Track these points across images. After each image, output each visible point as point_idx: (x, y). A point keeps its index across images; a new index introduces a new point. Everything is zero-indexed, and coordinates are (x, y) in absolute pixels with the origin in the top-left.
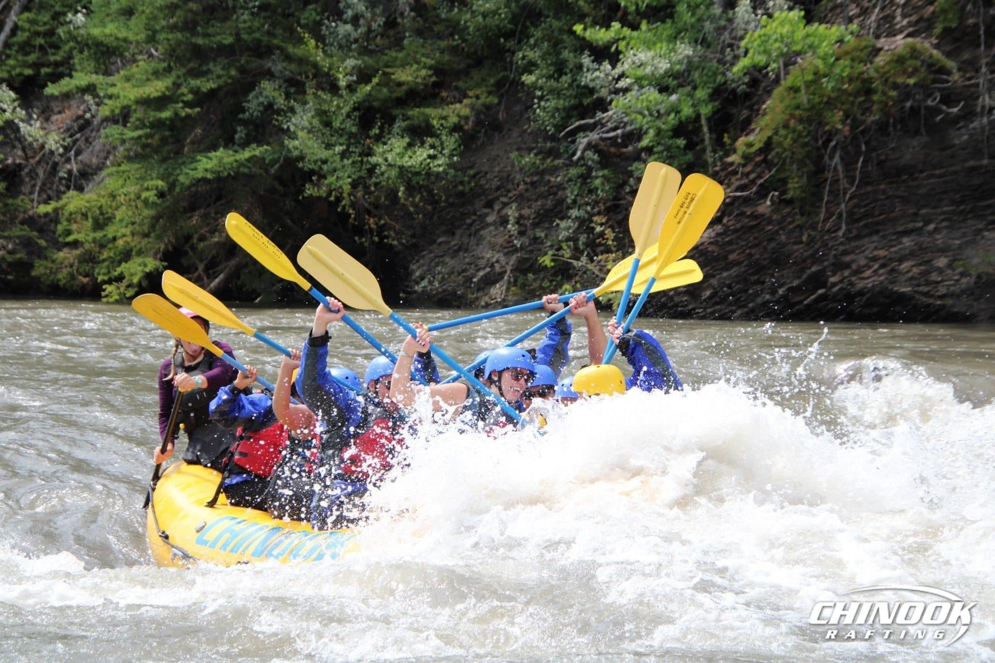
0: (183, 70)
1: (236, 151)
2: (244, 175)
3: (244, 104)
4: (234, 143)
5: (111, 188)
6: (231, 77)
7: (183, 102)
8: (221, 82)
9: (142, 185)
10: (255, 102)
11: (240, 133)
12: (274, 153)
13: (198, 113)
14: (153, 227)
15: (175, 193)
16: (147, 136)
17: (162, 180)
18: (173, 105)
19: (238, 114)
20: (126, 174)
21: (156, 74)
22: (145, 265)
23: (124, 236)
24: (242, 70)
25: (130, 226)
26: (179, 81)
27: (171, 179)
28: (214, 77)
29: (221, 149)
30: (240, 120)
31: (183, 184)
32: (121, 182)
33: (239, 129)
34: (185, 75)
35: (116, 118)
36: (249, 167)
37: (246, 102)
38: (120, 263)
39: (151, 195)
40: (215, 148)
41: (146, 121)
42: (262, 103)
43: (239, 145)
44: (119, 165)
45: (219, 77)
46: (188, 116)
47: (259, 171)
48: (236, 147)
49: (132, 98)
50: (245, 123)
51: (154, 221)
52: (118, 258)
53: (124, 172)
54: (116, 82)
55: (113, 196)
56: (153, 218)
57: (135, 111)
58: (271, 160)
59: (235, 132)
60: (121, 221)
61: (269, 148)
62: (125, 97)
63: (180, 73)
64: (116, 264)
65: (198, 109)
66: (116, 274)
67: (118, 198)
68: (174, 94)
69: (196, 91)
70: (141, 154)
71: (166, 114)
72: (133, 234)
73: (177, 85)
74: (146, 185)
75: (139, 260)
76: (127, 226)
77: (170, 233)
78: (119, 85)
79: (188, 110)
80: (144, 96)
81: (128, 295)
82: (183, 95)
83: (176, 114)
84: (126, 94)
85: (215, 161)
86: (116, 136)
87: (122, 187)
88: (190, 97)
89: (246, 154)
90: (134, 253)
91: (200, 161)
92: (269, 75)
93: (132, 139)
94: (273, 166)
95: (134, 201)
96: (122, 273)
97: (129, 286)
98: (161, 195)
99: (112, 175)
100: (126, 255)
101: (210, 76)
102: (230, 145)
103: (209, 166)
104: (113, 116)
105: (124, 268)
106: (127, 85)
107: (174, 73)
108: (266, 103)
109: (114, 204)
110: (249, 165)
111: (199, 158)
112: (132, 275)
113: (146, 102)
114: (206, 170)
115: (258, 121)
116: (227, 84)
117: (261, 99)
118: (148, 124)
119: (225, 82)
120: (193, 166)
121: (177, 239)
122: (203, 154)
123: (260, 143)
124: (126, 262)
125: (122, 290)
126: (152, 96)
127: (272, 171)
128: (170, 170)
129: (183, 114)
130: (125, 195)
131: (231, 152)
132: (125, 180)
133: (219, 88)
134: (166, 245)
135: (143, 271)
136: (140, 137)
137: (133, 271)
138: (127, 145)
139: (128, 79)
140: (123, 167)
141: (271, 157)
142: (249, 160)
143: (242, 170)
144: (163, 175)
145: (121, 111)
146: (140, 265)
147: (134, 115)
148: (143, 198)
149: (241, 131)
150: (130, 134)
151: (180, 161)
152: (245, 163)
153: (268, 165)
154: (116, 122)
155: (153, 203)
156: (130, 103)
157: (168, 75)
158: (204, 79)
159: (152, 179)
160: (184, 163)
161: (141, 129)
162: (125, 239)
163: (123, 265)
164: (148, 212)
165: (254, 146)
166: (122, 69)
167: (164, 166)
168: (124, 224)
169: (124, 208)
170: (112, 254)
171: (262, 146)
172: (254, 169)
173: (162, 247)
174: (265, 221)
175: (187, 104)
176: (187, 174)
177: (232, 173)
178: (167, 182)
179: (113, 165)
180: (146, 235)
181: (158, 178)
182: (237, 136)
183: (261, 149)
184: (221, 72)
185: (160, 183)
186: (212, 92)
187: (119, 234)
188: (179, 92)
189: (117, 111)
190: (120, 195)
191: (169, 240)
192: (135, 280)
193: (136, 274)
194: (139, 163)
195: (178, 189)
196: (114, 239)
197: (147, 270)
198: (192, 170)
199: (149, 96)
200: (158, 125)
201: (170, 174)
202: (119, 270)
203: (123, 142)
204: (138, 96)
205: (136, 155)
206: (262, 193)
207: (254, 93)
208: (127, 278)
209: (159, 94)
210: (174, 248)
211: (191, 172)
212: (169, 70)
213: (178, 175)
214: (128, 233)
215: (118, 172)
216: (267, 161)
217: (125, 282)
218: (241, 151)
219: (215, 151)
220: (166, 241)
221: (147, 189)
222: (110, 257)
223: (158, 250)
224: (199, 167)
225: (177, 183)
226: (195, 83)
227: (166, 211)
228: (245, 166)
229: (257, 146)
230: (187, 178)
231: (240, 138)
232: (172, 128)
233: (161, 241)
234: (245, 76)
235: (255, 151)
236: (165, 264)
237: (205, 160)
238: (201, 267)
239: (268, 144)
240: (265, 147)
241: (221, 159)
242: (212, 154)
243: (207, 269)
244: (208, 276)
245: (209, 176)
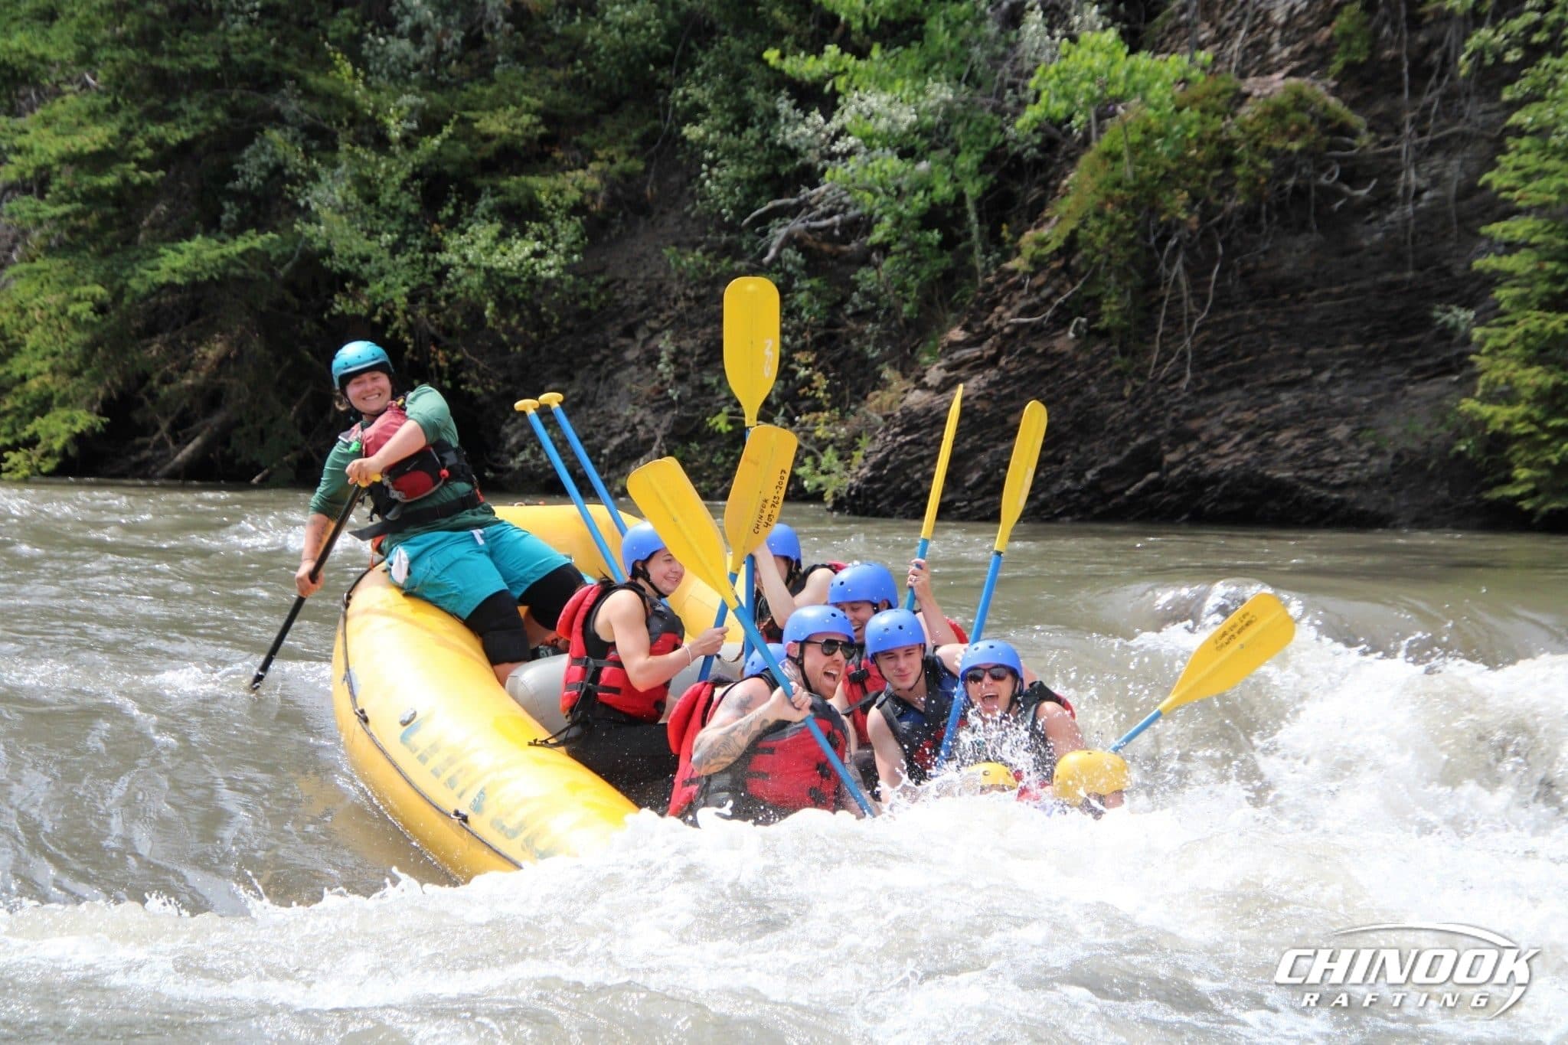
0: (137, 110)
1: (223, 241)
2: (236, 279)
3: (236, 166)
4: (219, 229)
5: (19, 296)
6: (215, 122)
7: (137, 160)
8: (199, 129)
9: (69, 294)
10: (253, 162)
11: (230, 212)
12: (284, 243)
13: (162, 178)
14: (86, 360)
15: (123, 307)
16: (79, 214)
17: (103, 286)
18: (121, 166)
19: (226, 181)
20: (44, 274)
21: (94, 115)
22: (74, 422)
23: (40, 373)
24: (234, 111)
25: (49, 358)
26: (131, 127)
27: (117, 285)
28: (188, 121)
29: (199, 237)
30: (230, 191)
31: (135, 292)
32: (34, 287)
33: (227, 205)
34: (140, 117)
35: (28, 185)
36: (244, 267)
37: (239, 162)
38: (32, 418)
39: (83, 310)
40: (188, 235)
41: (76, 190)
42: (266, 165)
43: (228, 232)
44: (33, 260)
45: (196, 121)
46: (145, 184)
47: (260, 274)
48: (223, 235)
49: (54, 152)
51: (88, 351)
52: (29, 410)
53: (39, 272)
54: (28, 128)
55: (22, 310)
56: (86, 346)
57: (59, 173)
58: (279, 256)
59: (222, 210)
60: (35, 349)
61: (276, 236)
62: (42, 150)
63: (132, 114)
64: (25, 419)
65: (161, 173)
66: (25, 434)
67: (30, 313)
68: (122, 147)
69: (157, 144)
70: (68, 244)
71: (108, 180)
72: (53, 370)
73: (127, 134)
74: (75, 292)
75: (64, 413)
76: (43, 359)
77: (114, 370)
78: (33, 131)
79: (146, 174)
80: (74, 150)
81: (44, 469)
82: (137, 149)
83: (126, 180)
84: (44, 145)
85: (188, 257)
86: (28, 214)
87: (37, 296)
88: (148, 153)
89: (239, 246)
90: (55, 402)
91: (164, 255)
92: (278, 119)
93: (53, 218)
94: (281, 265)
95: (56, 318)
96: (35, 433)
97: (45, 455)
98: (101, 309)
99: (21, 276)
100: (42, 406)
101: (181, 120)
102: (214, 231)
103: (178, 264)
104: (24, 182)
105: (38, 425)
106: (45, 132)
107: (122, 115)
108: (271, 165)
109: (23, 323)
110: (245, 264)
111: (162, 250)
112: (51, 437)
113: (75, 160)
114: (174, 271)
115: (258, 194)
116: (208, 133)
117: (264, 158)
118: (79, 195)
119: (206, 130)
120: (151, 264)
121: (126, 380)
122: (168, 245)
123: (261, 229)
124: (42, 416)
125: (35, 460)
126: (86, 150)
127: (282, 273)
128: (115, 269)
129: (137, 180)
130: (42, 308)
131: (214, 242)
132: (42, 285)
133: (197, 139)
134: (108, 389)
135: (69, 431)
136: (66, 216)
137: (53, 430)
138: (46, 229)
139: (47, 123)
140: (39, 264)
141: (279, 251)
142: (242, 255)
143: (232, 270)
144: (103, 277)
145: (36, 174)
146: (64, 421)
147: (57, 181)
148: (70, 313)
149: (231, 210)
150: (50, 210)
151: (132, 255)
152: (237, 259)
153: (274, 264)
154: (27, 191)
155: (87, 322)
156: (50, 161)
157: (112, 117)
158: (172, 125)
159: (86, 284)
160: (138, 258)
161: (68, 202)
162: (40, 378)
163: (38, 421)
164: (78, 337)
165: (252, 232)
166: (38, 106)
167: (106, 263)
168: (39, 355)
169: (39, 329)
170: (19, 404)
171: (265, 233)
172: (251, 271)
173: (102, 392)
174: (270, 353)
175: (143, 165)
176: (142, 276)
177: (216, 276)
178: (111, 289)
179: (22, 260)
180: (75, 374)
181: (95, 282)
182: (224, 217)
183: (262, 237)
184: (199, 114)
185: (99, 290)
186: (185, 146)
187: (31, 371)
188: (131, 144)
189: (29, 174)
190: (33, 309)
191: (113, 383)
192: (57, 445)
193: (57, 435)
194: (65, 257)
195: (127, 300)
196: (24, 379)
197: (77, 429)
198: (152, 269)
199: (81, 150)
200: (95, 197)
201: (116, 276)
202: (30, 429)
203: (39, 223)
204: (64, 149)
205: (60, 245)
206: (264, 308)
207: (252, 148)
208: (43, 442)
209: (98, 147)
210: (121, 394)
211: (150, 274)
212: (113, 109)
213: (128, 278)
214: (46, 370)
215: (28, 271)
216: (272, 258)
217: (40, 450)
218: (231, 241)
219: (189, 240)
220: (107, 382)
221: (78, 300)
222: (16, 408)
223: (94, 399)
224: (162, 265)
225: (126, 290)
226: (156, 130)
227: (108, 335)
228: (237, 265)
229: (258, 233)
230: (143, 283)
231: (230, 221)
232: (119, 202)
233: (100, 384)
234: (238, 120)
235: (254, 241)
236: (106, 420)
237: (171, 254)
238: (164, 426)
239: (274, 230)
240: (270, 235)
241: (198, 253)
242: (184, 245)
243: (173, 429)
244: (176, 442)
245: (179, 280)
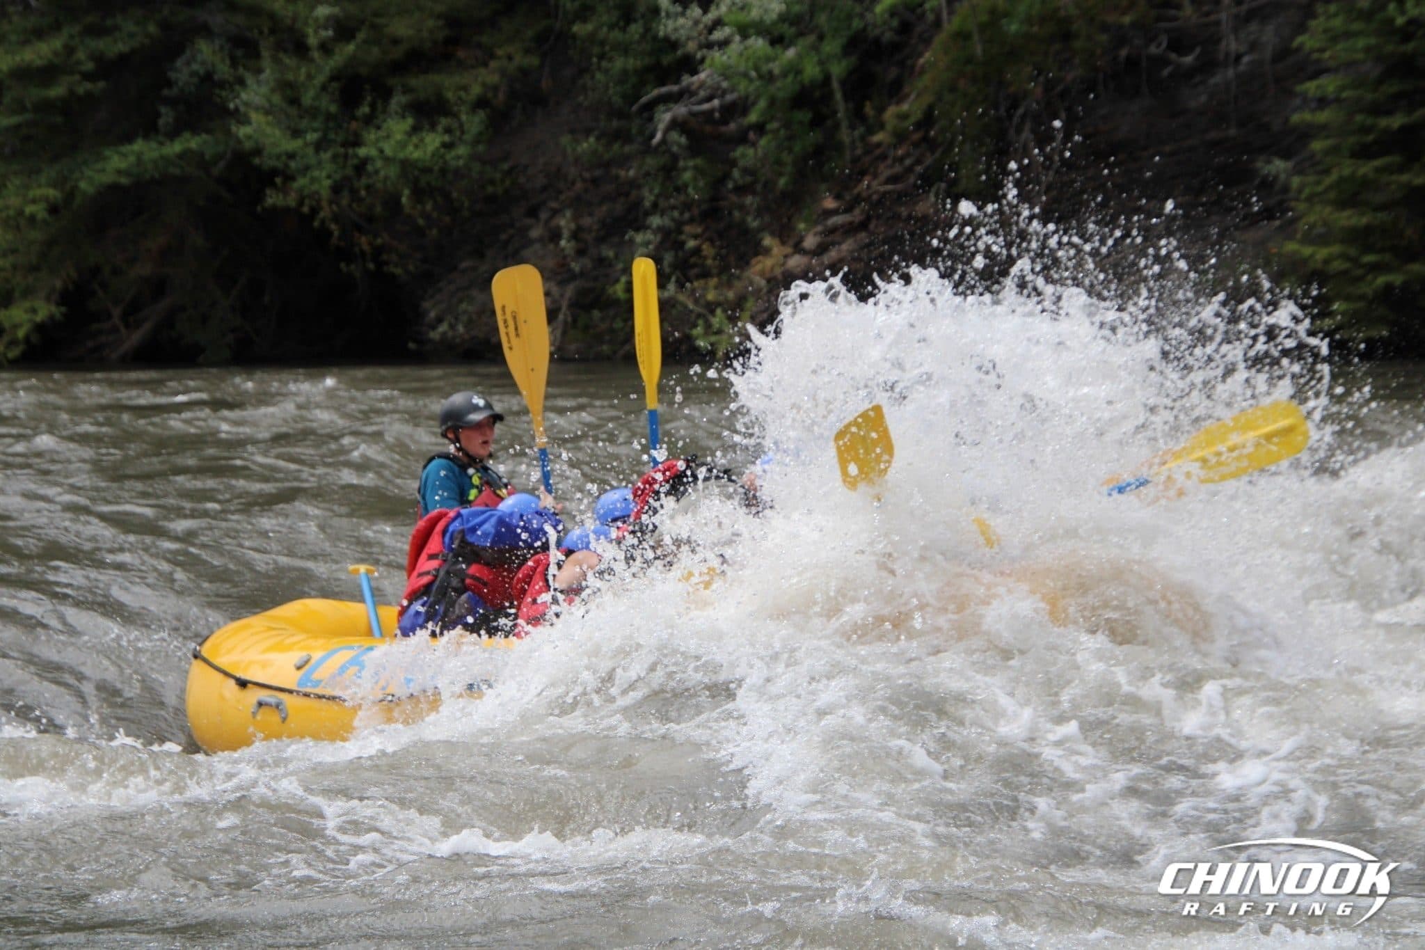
0: (78, 27)
1: (161, 144)
2: (175, 177)
3: (170, 75)
4: (157, 132)
6: (149, 36)
7: (80, 73)
8: (135, 43)
9: (25, 197)
10: (186, 71)
11: (167, 116)
12: (217, 145)
13: (103, 88)
14: (44, 256)
15: (74, 207)
16: (29, 124)
17: (55, 188)
18: (66, 78)
19: (162, 88)
21: (38, 32)
22: (35, 312)
24: (165, 25)
25: (9, 255)
26: (73, 43)
27: (67, 186)
28: (125, 35)
29: (140, 140)
30: (165, 97)
31: (85, 193)
33: (163, 110)
34: (80, 33)
36: (181, 167)
37: (172, 71)
39: (39, 210)
40: (129, 138)
41: (26, 102)
42: (197, 73)
43: (165, 135)
45: (131, 35)
46: (89, 95)
47: (196, 172)
48: (161, 138)
49: (5, 68)
50: (172, 102)
51: (45, 248)
56: (43, 243)
57: (10, 87)
58: (213, 156)
59: (158, 115)
61: (209, 138)
63: (73, 31)
65: (102, 84)
68: (66, 62)
69: (97, 57)
70: (21, 151)
71: (56, 92)
72: (15, 267)
73: (69, 49)
74: (30, 195)
75: (26, 304)
76: (4, 256)
77: (69, 264)
79: (88, 86)
80: (23, 65)
82: (80, 62)
83: (71, 91)
85: (132, 159)
88: (90, 66)
89: (177, 147)
90: (17, 294)
91: (108, 158)
92: (206, 31)
93: (7, 128)
94: (216, 164)
95: (15, 219)
96: (1, 323)
97: (11, 343)
98: (54, 209)
100: (6, 297)
101: (118, 35)
102: (153, 134)
103: (123, 165)
105: (3, 316)
107: (65, 32)
108: (202, 72)
110: (181, 162)
111: (106, 153)
112: (16, 327)
113: (25, 74)
114: (119, 172)
115: (192, 99)
116: (143, 46)
117: (195, 67)
118: (29, 107)
119: (142, 43)
120: (99, 166)
121: (80, 273)
122: (112, 148)
123: (195, 131)
124: (6, 307)
126: (34, 65)
127: (216, 171)
128: (65, 173)
129: (82, 91)
131: (154, 145)
133: (133, 52)
134: (64, 282)
135: (31, 321)
136: (19, 126)
137: (16, 320)
141: (213, 151)
142: (182, 156)
143: (171, 170)
144: (55, 180)
146: (26, 312)
147: (9, 93)
148: (27, 214)
149: (167, 114)
151: (80, 159)
152: (176, 160)
153: (209, 163)
155: (43, 221)
157: (56, 34)
158: (110, 39)
159: (39, 187)
160: (85, 162)
161: (20, 113)
162: (3, 274)
164: (36, 235)
165: (187, 135)
167: (57, 167)
171: (199, 135)
172: (188, 170)
173: (59, 284)
174: (208, 244)
175: (86, 77)
176: (90, 178)
177: (157, 176)
178: (62, 191)
180: (34, 269)
181: (48, 185)
182: (161, 122)
183: (197, 139)
184: (134, 29)
185: (52, 192)
186: (123, 59)
188: (74, 58)
191: (68, 275)
192: (21, 334)
193: (21, 325)
194: (19, 163)
195: (78, 201)
197: (38, 319)
198: (98, 171)
199: (29, 65)
200: (44, 108)
201: (66, 179)
204: (14, 65)
205: (13, 152)
206: (201, 203)
207: (184, 57)
208: (8, 332)
209: (44, 62)
210: (77, 286)
211: (97, 176)
212: (57, 26)
213: (77, 180)
214: (7, 266)
216: (207, 158)
217: (5, 338)
218: (168, 143)
219: (131, 143)
220: (64, 275)
221: (33, 201)
223: (54, 290)
224: (107, 168)
225: (76, 192)
227: (62, 233)
228: (175, 165)
229: (192, 136)
230: (92, 185)
231: (167, 124)
232: (65, 111)
233: (57, 277)
234: (169, 33)
235: (192, 142)
236: (64, 309)
237: (116, 158)
238: (116, 312)
239: (208, 132)
240: (204, 136)
241: (139, 156)
242: (126, 148)
243: (125, 316)
244: (127, 326)
245: (124, 181)
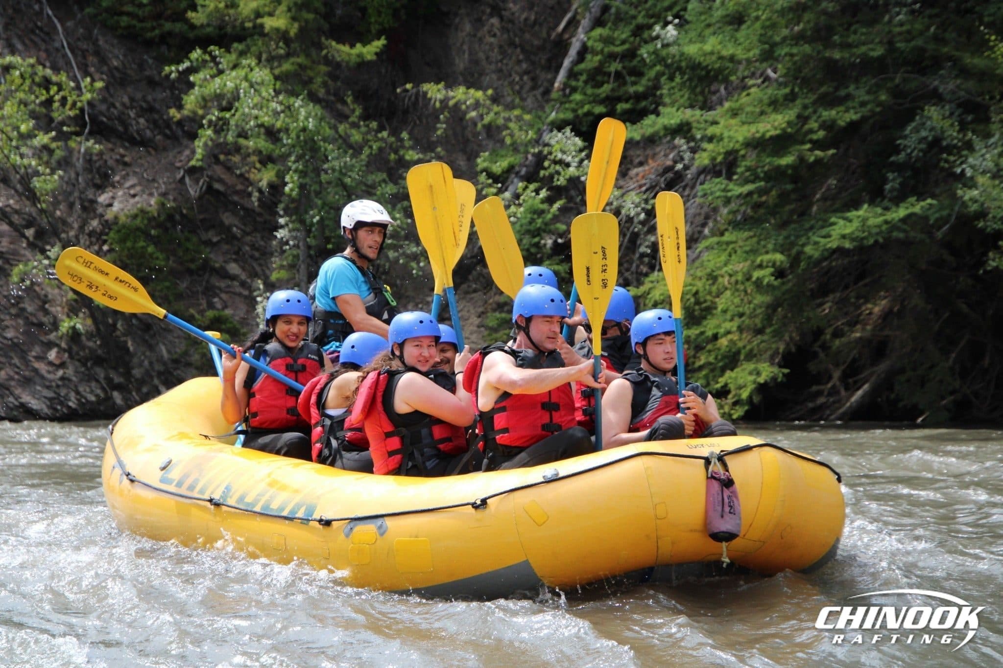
0: (812, 97)
1: (887, 209)
2: (898, 240)
3: (898, 142)
4: (884, 198)
5: (711, 265)
6: (880, 104)
7: (811, 141)
8: (865, 111)
9: (753, 262)
10: (915, 137)
11: (893, 181)
12: (941, 209)
13: (833, 155)
14: (768, 318)
15: (800, 271)
16: (761, 192)
17: (782, 253)
18: (798, 147)
19: (890, 155)
20: (731, 246)
21: (775, 104)
22: (758, 374)
23: (729, 332)
24: (897, 93)
25: (736, 319)
26: (806, 113)
27: (794, 251)
28: (856, 104)
29: (866, 206)
30: (893, 163)
31: (810, 257)
32: (723, 257)
33: (890, 176)
34: (814, 103)
35: (718, 168)
36: (905, 231)
37: (901, 138)
38: (723, 371)
39: (765, 275)
40: (856, 205)
41: (759, 170)
42: (925, 138)
43: (891, 200)
44: (722, 234)
45: (863, 104)
46: (818, 161)
47: (920, 236)
48: (886, 203)
49: (741, 139)
50: (899, 168)
51: (770, 311)
52: (721, 364)
53: (728, 243)
54: (718, 119)
55: (713, 278)
56: (768, 307)
57: (744, 156)
58: (937, 220)
59: (885, 181)
60: (725, 311)
61: (934, 202)
62: (730, 137)
63: (807, 101)
64: (717, 372)
65: (832, 152)
66: (718, 386)
67: (720, 280)
68: (798, 131)
69: (828, 125)
70: (752, 217)
71: (787, 160)
72: (740, 329)
73: (802, 119)
74: (758, 260)
75: (750, 366)
76: (732, 320)
77: (792, 327)
78: (722, 122)
79: (818, 153)
80: (758, 135)
81: (735, 417)
82: (811, 131)
83: (802, 160)
84: (732, 133)
85: (856, 224)
86: (718, 194)
87: (726, 265)
88: (821, 134)
89: (902, 212)
90: (742, 357)
91: (834, 224)
92: (936, 97)
93: (739, 196)
94: (940, 228)
95: (743, 283)
96: (726, 385)
97: (735, 404)
98: (780, 273)
99: (713, 248)
100: (732, 360)
101: (850, 104)
102: (879, 199)
103: (847, 231)
104: (714, 166)
105: (729, 377)
106: (733, 122)
107: (798, 102)
108: (930, 138)
109: (714, 288)
110: (905, 227)
111: (833, 220)
112: (740, 388)
113: (758, 144)
114: (844, 237)
115: (918, 165)
116: (873, 114)
117: (924, 133)
118: (762, 175)
119: (871, 111)
120: (824, 232)
121: (802, 336)
122: (839, 215)
123: (921, 197)
124: (732, 370)
125: (726, 409)
126: (768, 135)
127: (939, 235)
128: (792, 238)
129: (812, 159)
130: (731, 276)
131: (879, 210)
132: (730, 255)
133: (864, 119)
134: (788, 345)
135: (754, 382)
136: (750, 194)
137: (741, 382)
138: (733, 206)
139: (734, 113)
140: (727, 237)
141: (937, 215)
142: (904, 220)
143: (895, 234)
144: (782, 246)
145: (725, 158)
146: (751, 373)
147: (744, 163)
148: (754, 279)
149: (894, 180)
150: (737, 190)
151: (807, 226)
152: (900, 224)
153: (932, 226)
154: (718, 174)
155: (769, 285)
156: (737, 146)
157: (791, 105)
158: (842, 108)
159: (767, 253)
160: (811, 228)
161: (753, 182)
162: (730, 337)
163: (728, 374)
164: (760, 299)
165: (913, 199)
166: (727, 100)
167: (785, 233)
168: (728, 316)
169: (728, 293)
170: (711, 359)
171: (924, 200)
172: (912, 234)
173: (782, 347)
174: (929, 307)
175: (818, 145)
176: (816, 243)
177: (881, 240)
178: (789, 256)
179: (713, 234)
180: (759, 331)
181: (775, 250)
182: (888, 187)
183: (922, 204)
184: (867, 98)
185: (779, 257)
186: (853, 126)
187: (722, 331)
188: (807, 127)
189: (720, 159)
190: (722, 276)
191: (791, 338)
192: (745, 395)
193: (745, 386)
194: (750, 230)
195: (803, 265)
196: (715, 337)
197: (761, 380)
198: (824, 237)
199: (764, 135)
200: (776, 175)
201: (793, 244)
202: (722, 381)
203: (728, 201)
204: (749, 135)
205: (745, 220)
206: (924, 266)
207: (913, 124)
208: (733, 393)
209: (778, 132)
210: (799, 348)
211: (823, 241)
212: (791, 98)
213: (804, 245)
214: (735, 329)
215: (718, 243)
216: (931, 222)
217: (730, 399)
218: (894, 209)
219: (857, 209)
220: (787, 337)
221: (760, 266)
222: (710, 364)
223: (777, 352)
224: (833, 233)
225: (802, 257)
226: (828, 114)
227: (787, 296)
228: (898, 229)
229: (918, 200)
230: (816, 250)
231: (892, 190)
232: (795, 179)
233: (780, 339)
234: (900, 101)
235: (915, 207)
236: (786, 371)
237: (841, 222)
238: (837, 374)
239: (933, 197)
240: (929, 201)
241: (864, 220)
242: (852, 214)
243: (845, 377)
244: (847, 389)
245: (847, 245)
